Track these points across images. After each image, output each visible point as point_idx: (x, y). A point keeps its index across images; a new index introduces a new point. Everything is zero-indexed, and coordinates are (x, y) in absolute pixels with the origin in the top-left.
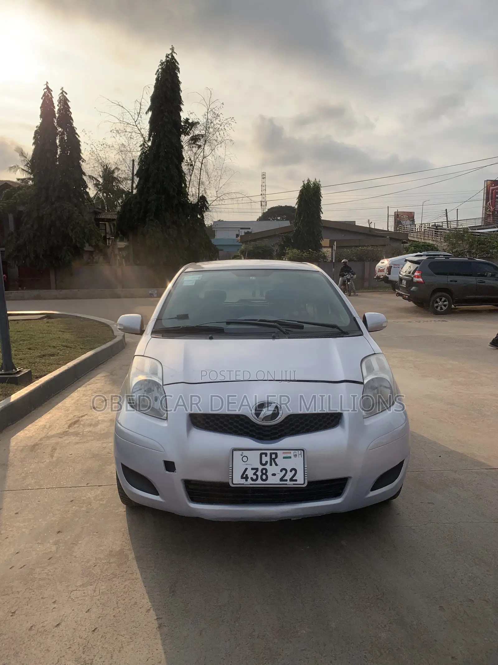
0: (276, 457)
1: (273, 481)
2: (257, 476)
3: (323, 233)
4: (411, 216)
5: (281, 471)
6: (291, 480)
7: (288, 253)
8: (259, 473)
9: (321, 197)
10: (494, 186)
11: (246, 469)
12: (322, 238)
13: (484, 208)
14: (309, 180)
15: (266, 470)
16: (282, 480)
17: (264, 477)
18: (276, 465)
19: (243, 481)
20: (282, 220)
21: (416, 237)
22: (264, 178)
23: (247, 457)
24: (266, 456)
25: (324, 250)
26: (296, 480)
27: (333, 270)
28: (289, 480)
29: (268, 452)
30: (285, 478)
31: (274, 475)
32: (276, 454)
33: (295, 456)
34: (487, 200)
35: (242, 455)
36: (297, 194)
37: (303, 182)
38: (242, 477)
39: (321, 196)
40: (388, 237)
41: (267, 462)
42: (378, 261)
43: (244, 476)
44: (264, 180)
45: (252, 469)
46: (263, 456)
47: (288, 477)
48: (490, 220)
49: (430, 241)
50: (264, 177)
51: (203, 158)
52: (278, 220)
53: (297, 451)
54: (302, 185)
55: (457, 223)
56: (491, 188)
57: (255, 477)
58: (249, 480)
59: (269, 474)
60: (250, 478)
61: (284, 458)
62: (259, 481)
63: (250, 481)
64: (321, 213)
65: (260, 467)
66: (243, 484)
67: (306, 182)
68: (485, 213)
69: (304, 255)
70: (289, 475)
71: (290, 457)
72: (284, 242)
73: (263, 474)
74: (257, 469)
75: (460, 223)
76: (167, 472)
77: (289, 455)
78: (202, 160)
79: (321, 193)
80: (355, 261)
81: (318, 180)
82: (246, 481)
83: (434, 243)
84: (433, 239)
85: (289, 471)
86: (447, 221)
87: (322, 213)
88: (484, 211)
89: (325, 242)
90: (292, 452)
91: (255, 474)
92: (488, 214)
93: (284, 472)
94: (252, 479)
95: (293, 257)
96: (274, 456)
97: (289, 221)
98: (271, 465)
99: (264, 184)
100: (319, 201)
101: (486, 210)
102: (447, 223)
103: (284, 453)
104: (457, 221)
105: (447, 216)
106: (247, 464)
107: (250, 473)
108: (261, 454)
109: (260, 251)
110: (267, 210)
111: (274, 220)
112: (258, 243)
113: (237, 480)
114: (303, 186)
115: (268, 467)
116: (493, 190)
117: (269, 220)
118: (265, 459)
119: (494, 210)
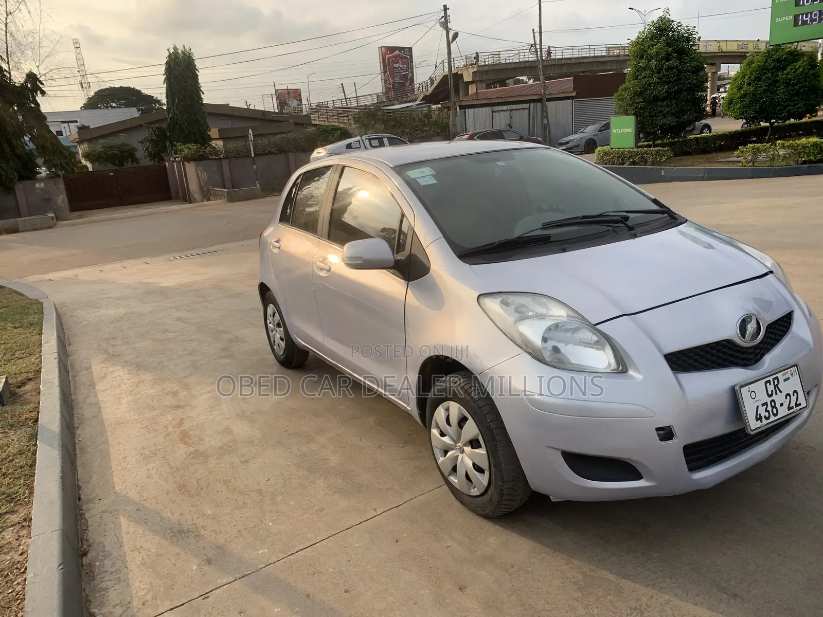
0: (778, 383)
1: (783, 412)
2: (768, 411)
3: (210, 121)
4: (297, 94)
5: (786, 398)
6: (797, 405)
7: (182, 151)
8: (770, 408)
9: (197, 72)
10: (389, 54)
11: (758, 406)
12: (208, 127)
13: (383, 81)
14: (175, 48)
15: (773, 401)
16: (789, 408)
17: (775, 412)
18: (781, 392)
19: (759, 424)
20: (120, 107)
21: (317, 119)
22: (77, 48)
23: (754, 391)
24: (770, 384)
25: (213, 143)
26: (800, 404)
27: (255, 166)
28: (794, 407)
29: (771, 378)
30: (791, 405)
31: (782, 405)
32: (777, 378)
33: (792, 375)
34: (385, 72)
35: (749, 391)
36: (163, 68)
37: (168, 50)
38: (757, 419)
39: (197, 70)
40: (291, 121)
41: (772, 391)
42: (313, 151)
43: (758, 417)
44: (78, 51)
45: (763, 405)
46: (768, 384)
47: (793, 404)
48: (392, 94)
49: (337, 123)
50: (78, 46)
51: (7, 15)
52: (112, 107)
53: (791, 369)
54: (168, 54)
55: (357, 100)
56: (387, 56)
57: (767, 414)
58: (764, 419)
59: (778, 405)
60: (763, 418)
61: (785, 380)
62: (772, 417)
63: (765, 422)
64: (201, 93)
65: (769, 400)
66: (760, 427)
67: (172, 51)
68: (386, 86)
69: (206, 150)
70: (794, 398)
71: (788, 379)
72: (156, 135)
73: (773, 407)
74: (766, 404)
75: (361, 99)
76: (663, 443)
77: (787, 376)
78: (6, 19)
79: (196, 66)
80: (276, 154)
81: (187, 48)
82: (761, 422)
83: (342, 126)
84: (340, 121)
85: (792, 395)
86: (346, 99)
87: (203, 93)
88: (383, 84)
89: (214, 132)
90: (788, 370)
91: (767, 411)
92: (388, 88)
93: (788, 397)
94: (765, 416)
95: (191, 155)
96: (776, 381)
97: (134, 109)
98: (776, 394)
99: (79, 56)
100: (196, 77)
101: (385, 83)
102: (346, 101)
103: (783, 375)
104: (357, 97)
105: (344, 92)
106: (756, 401)
107: (762, 411)
108: (766, 383)
109: (117, 152)
110: (92, 94)
111: (107, 108)
112: (111, 141)
113: (754, 425)
114: (168, 56)
115: (774, 397)
116: (389, 58)
117: (100, 108)
118: (771, 388)
119: (394, 82)
